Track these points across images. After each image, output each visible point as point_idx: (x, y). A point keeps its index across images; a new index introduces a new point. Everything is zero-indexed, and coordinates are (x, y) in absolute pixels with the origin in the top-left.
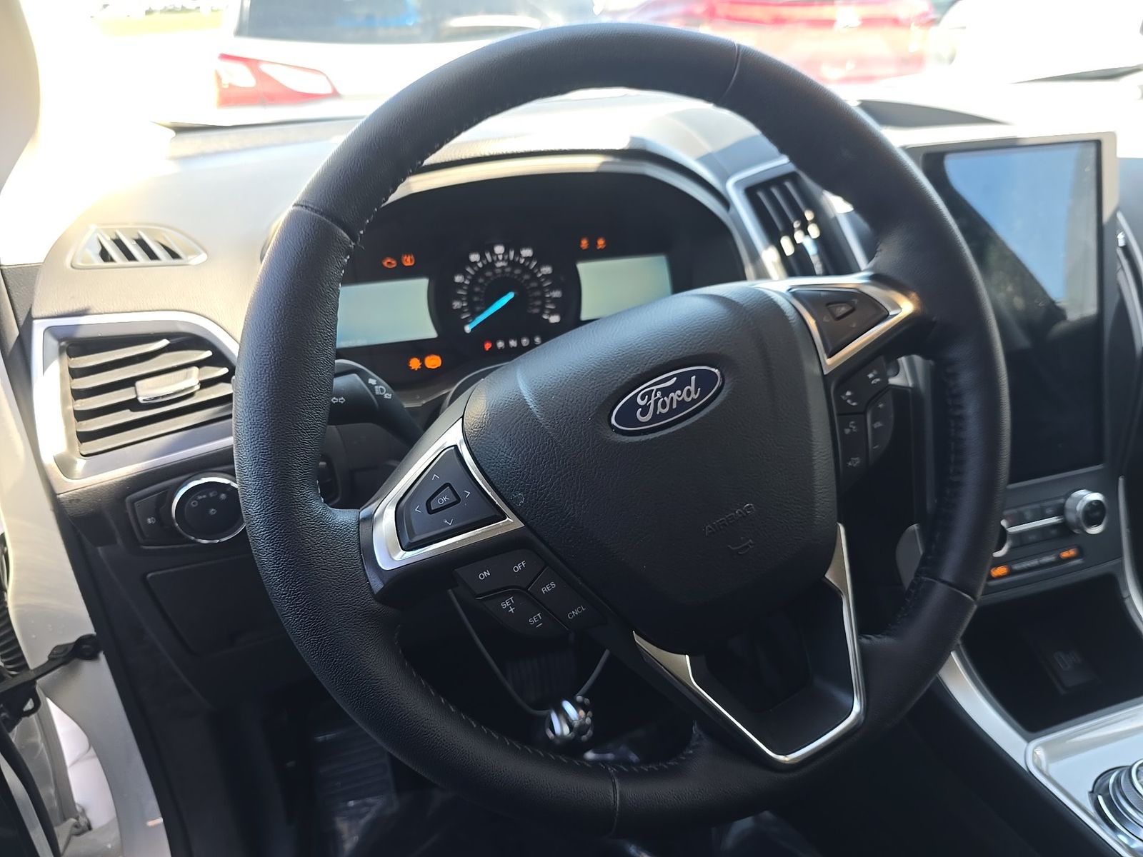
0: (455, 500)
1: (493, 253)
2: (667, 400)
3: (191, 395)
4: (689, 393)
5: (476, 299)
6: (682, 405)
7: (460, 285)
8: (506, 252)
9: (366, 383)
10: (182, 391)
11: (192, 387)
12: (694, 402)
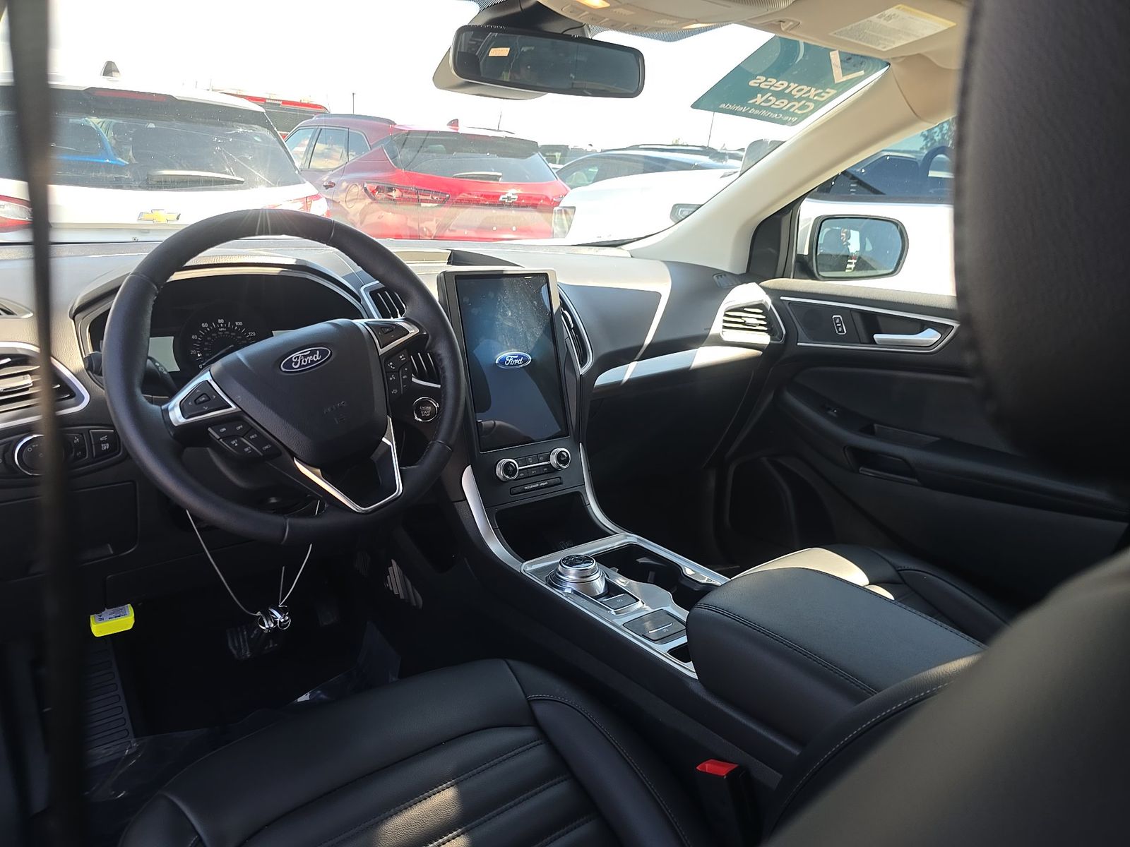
0: (207, 399)
1: (216, 323)
2: (306, 360)
3: (27, 389)
4: (316, 357)
5: (206, 349)
6: (313, 362)
7: (195, 341)
8: (226, 322)
9: (154, 364)
10: (23, 386)
11: (28, 384)
12: (318, 361)
